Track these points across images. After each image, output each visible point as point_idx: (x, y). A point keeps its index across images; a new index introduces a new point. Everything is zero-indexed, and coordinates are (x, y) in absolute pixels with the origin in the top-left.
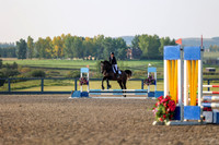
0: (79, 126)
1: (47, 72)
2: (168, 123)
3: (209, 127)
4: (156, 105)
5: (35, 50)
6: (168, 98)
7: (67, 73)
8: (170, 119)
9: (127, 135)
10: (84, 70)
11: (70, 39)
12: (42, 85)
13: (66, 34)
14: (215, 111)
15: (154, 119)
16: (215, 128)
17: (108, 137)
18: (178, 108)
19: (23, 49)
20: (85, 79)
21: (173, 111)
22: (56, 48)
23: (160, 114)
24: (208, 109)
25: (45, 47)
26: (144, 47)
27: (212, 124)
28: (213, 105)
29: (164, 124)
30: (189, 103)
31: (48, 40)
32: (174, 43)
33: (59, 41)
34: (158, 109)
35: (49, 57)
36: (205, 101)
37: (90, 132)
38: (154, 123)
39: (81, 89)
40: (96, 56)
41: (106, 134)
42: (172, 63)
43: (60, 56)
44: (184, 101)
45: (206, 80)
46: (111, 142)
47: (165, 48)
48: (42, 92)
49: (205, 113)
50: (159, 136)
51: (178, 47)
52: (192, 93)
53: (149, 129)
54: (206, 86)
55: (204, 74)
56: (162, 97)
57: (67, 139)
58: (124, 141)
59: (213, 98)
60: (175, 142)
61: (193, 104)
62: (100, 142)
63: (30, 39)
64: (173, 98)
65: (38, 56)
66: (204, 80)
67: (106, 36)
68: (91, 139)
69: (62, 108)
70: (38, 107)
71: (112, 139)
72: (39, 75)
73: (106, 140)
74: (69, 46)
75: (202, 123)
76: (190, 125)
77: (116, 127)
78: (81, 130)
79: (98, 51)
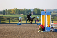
0: (19, 32)
1: (10, 18)
2: (42, 32)
3: (53, 33)
4: (39, 27)
5: (7, 12)
6: (42, 25)
7: (16, 18)
8: (43, 31)
9: (31, 35)
10: (20, 18)
11: (17, 10)
12: (9, 22)
13: (16, 8)
14: (54, 28)
15: (38, 31)
16: (54, 33)
17: (26, 35)
18: (45, 28)
19: (4, 12)
20: (20, 20)
21: (43, 28)
22: (13, 12)
23: (40, 29)
24: (52, 28)
25: (10, 12)
26: (36, 12)
27: (53, 32)
28: (54, 27)
29: (41, 32)
30: (47, 26)
31: (11, 10)
32: (44, 11)
33: (14, 10)
34: (39, 28)
35: (11, 14)
36: (52, 26)
37: (22, 34)
38: (38, 32)
39: (20, 23)
40: (23, 14)
41: (26, 34)
42: (43, 16)
43: (14, 14)
44: (46, 26)
45: (52, 20)
46: (27, 37)
47: (41, 12)
48: (9, 24)
49: (52, 29)
50: (40, 35)
51: (45, 12)
52: (48, 24)
53: (37, 33)
54: (52, 22)
55: (51, 19)
56: (40, 25)
57: (16, 36)
58: (30, 36)
59: (54, 25)
60: (44, 37)
61: (48, 27)
62: (24, 37)
63: (6, 10)
64: (43, 25)
65: (8, 14)
66: (51, 20)
67: (26, 9)
68: (22, 36)
69: (15, 28)
70: (8, 27)
71: (28, 36)
72: (9, 19)
73: (26, 36)
74: (16, 11)
75: (51, 32)
76: (48, 32)
77: (29, 33)
78: (19, 33)
79: (24, 13)
